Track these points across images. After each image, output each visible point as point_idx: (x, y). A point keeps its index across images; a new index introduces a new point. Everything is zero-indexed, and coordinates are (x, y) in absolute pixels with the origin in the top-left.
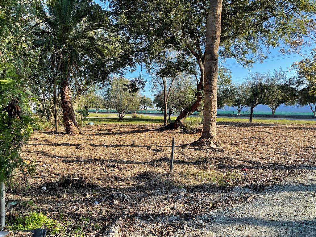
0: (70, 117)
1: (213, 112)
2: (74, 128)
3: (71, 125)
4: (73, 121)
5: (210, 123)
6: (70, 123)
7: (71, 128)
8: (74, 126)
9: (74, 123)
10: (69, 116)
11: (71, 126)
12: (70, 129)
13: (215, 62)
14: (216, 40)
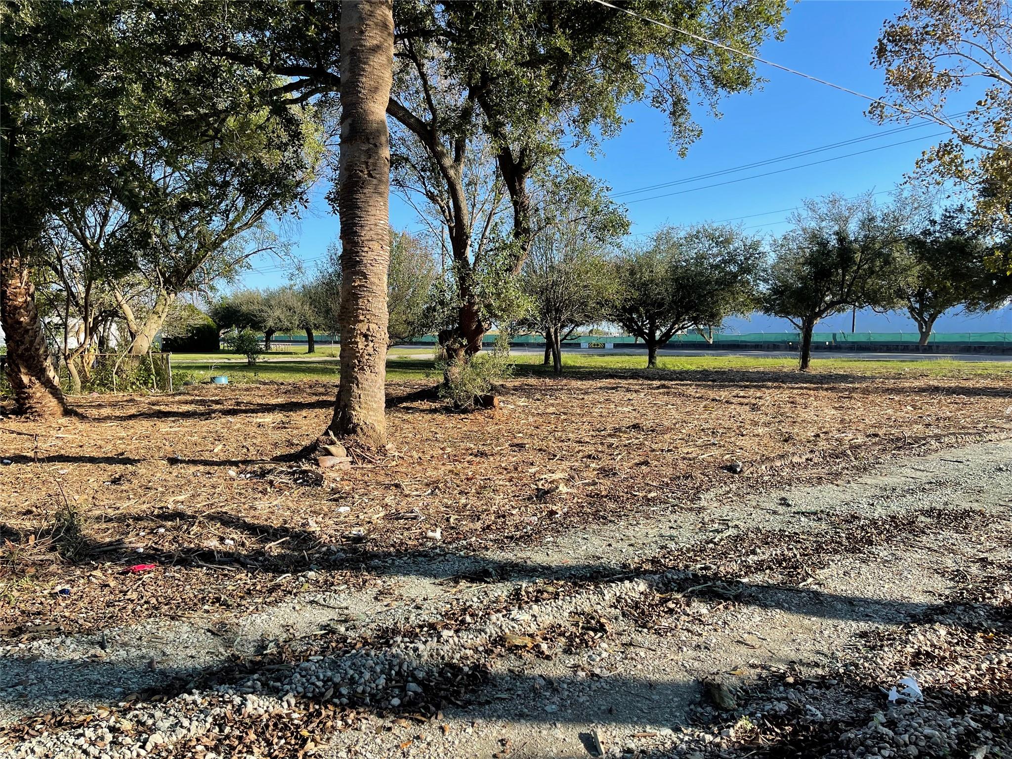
0: (26, 361)
1: (366, 336)
2: (38, 395)
3: (30, 387)
4: (39, 373)
5: (352, 377)
6: (25, 379)
7: (29, 397)
8: (38, 391)
9: (39, 379)
10: (21, 357)
11: (31, 391)
12: (27, 398)
13: (369, 149)
14: (365, 63)
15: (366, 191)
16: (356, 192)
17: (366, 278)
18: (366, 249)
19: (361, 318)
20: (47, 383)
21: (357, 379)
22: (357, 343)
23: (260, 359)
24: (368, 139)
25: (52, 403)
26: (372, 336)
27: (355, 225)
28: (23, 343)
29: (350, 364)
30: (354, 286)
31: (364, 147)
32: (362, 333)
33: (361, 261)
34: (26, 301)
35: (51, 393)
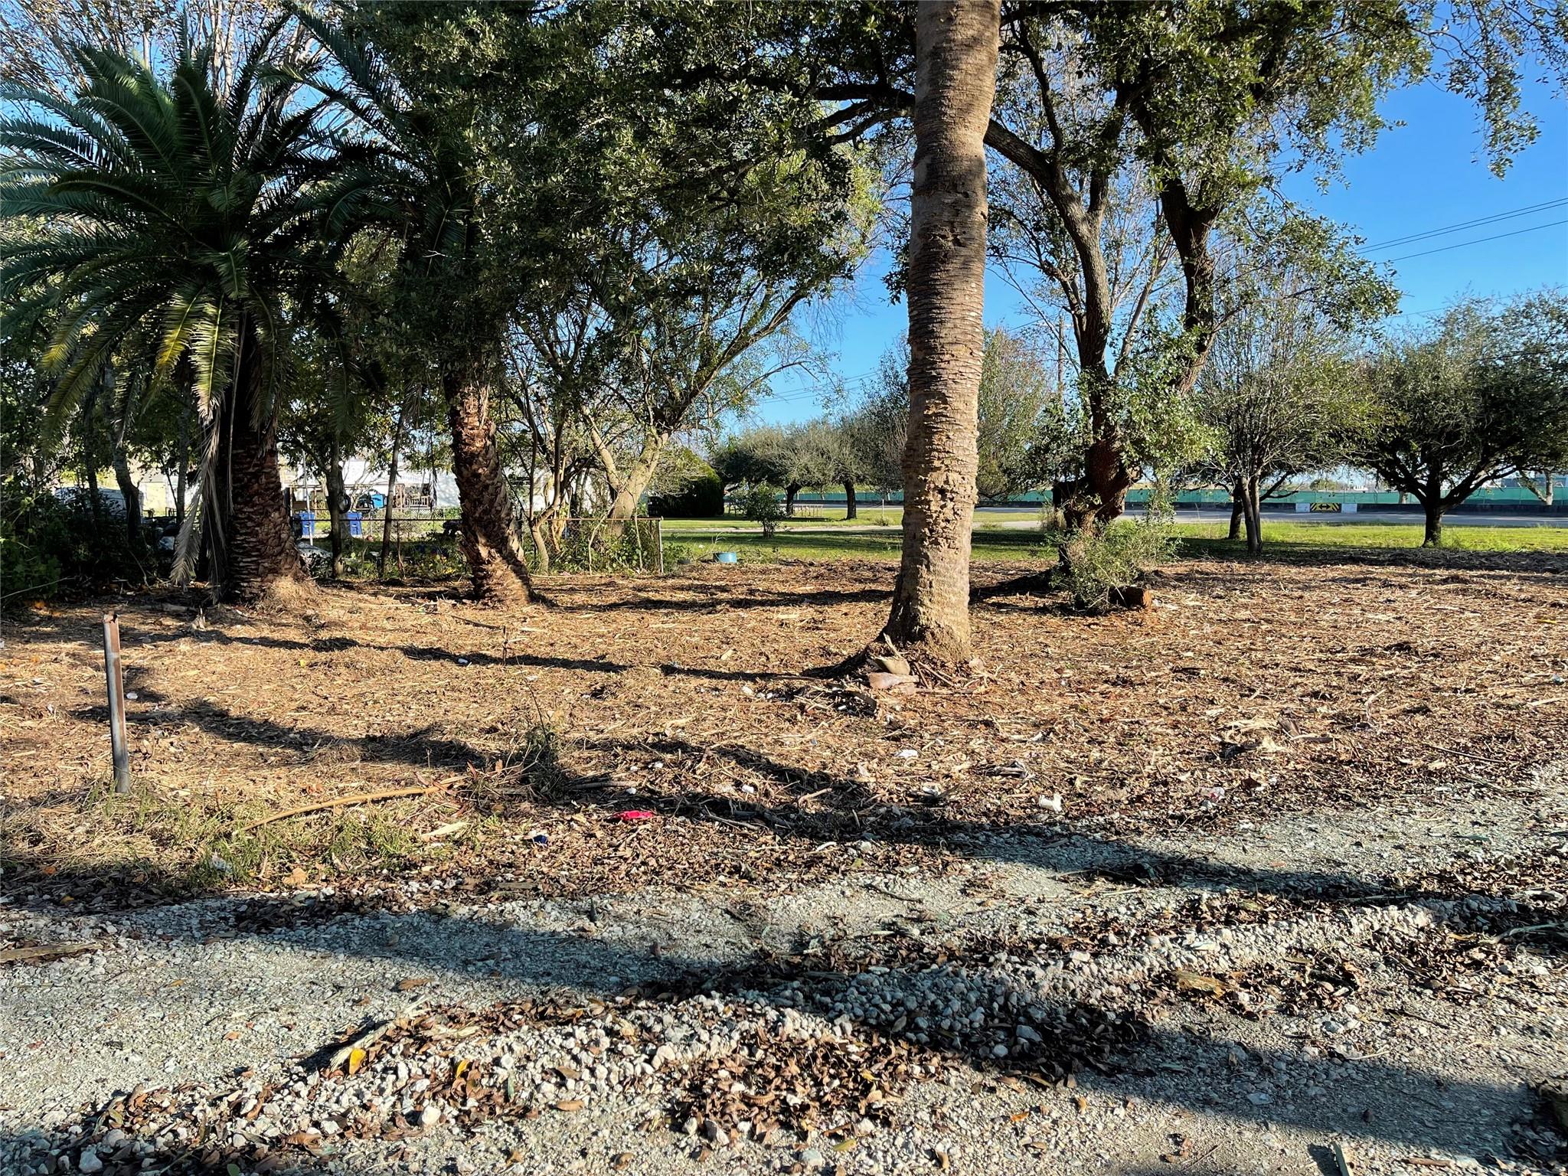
0: (485, 527)
2: (499, 573)
3: (489, 562)
4: (500, 543)
5: (919, 554)
6: (484, 552)
7: (488, 576)
8: (499, 568)
9: (499, 551)
10: (478, 521)
11: (490, 568)
12: (485, 577)
13: (956, 202)
14: (954, 68)
15: (949, 267)
16: (935, 270)
17: (945, 402)
18: (947, 357)
19: (937, 463)
20: (510, 558)
21: (927, 557)
22: (928, 502)
23: (781, 527)
24: (955, 186)
25: (515, 584)
26: (952, 492)
27: (932, 320)
28: (481, 503)
29: (918, 535)
30: (928, 416)
31: (949, 200)
32: (936, 487)
33: (939, 375)
34: (485, 447)
35: (515, 571)
